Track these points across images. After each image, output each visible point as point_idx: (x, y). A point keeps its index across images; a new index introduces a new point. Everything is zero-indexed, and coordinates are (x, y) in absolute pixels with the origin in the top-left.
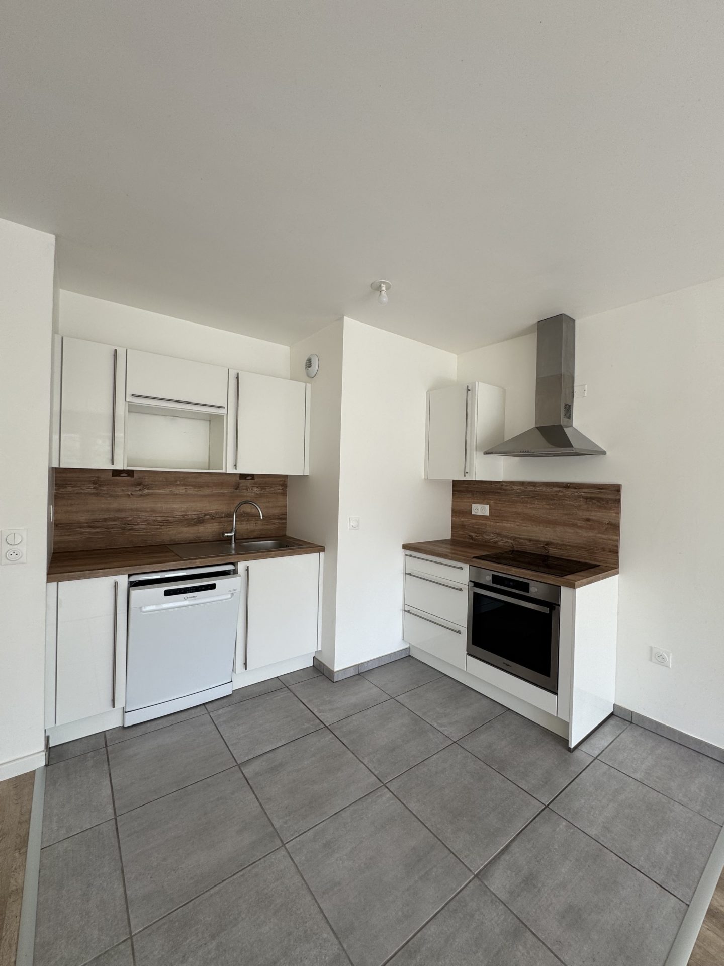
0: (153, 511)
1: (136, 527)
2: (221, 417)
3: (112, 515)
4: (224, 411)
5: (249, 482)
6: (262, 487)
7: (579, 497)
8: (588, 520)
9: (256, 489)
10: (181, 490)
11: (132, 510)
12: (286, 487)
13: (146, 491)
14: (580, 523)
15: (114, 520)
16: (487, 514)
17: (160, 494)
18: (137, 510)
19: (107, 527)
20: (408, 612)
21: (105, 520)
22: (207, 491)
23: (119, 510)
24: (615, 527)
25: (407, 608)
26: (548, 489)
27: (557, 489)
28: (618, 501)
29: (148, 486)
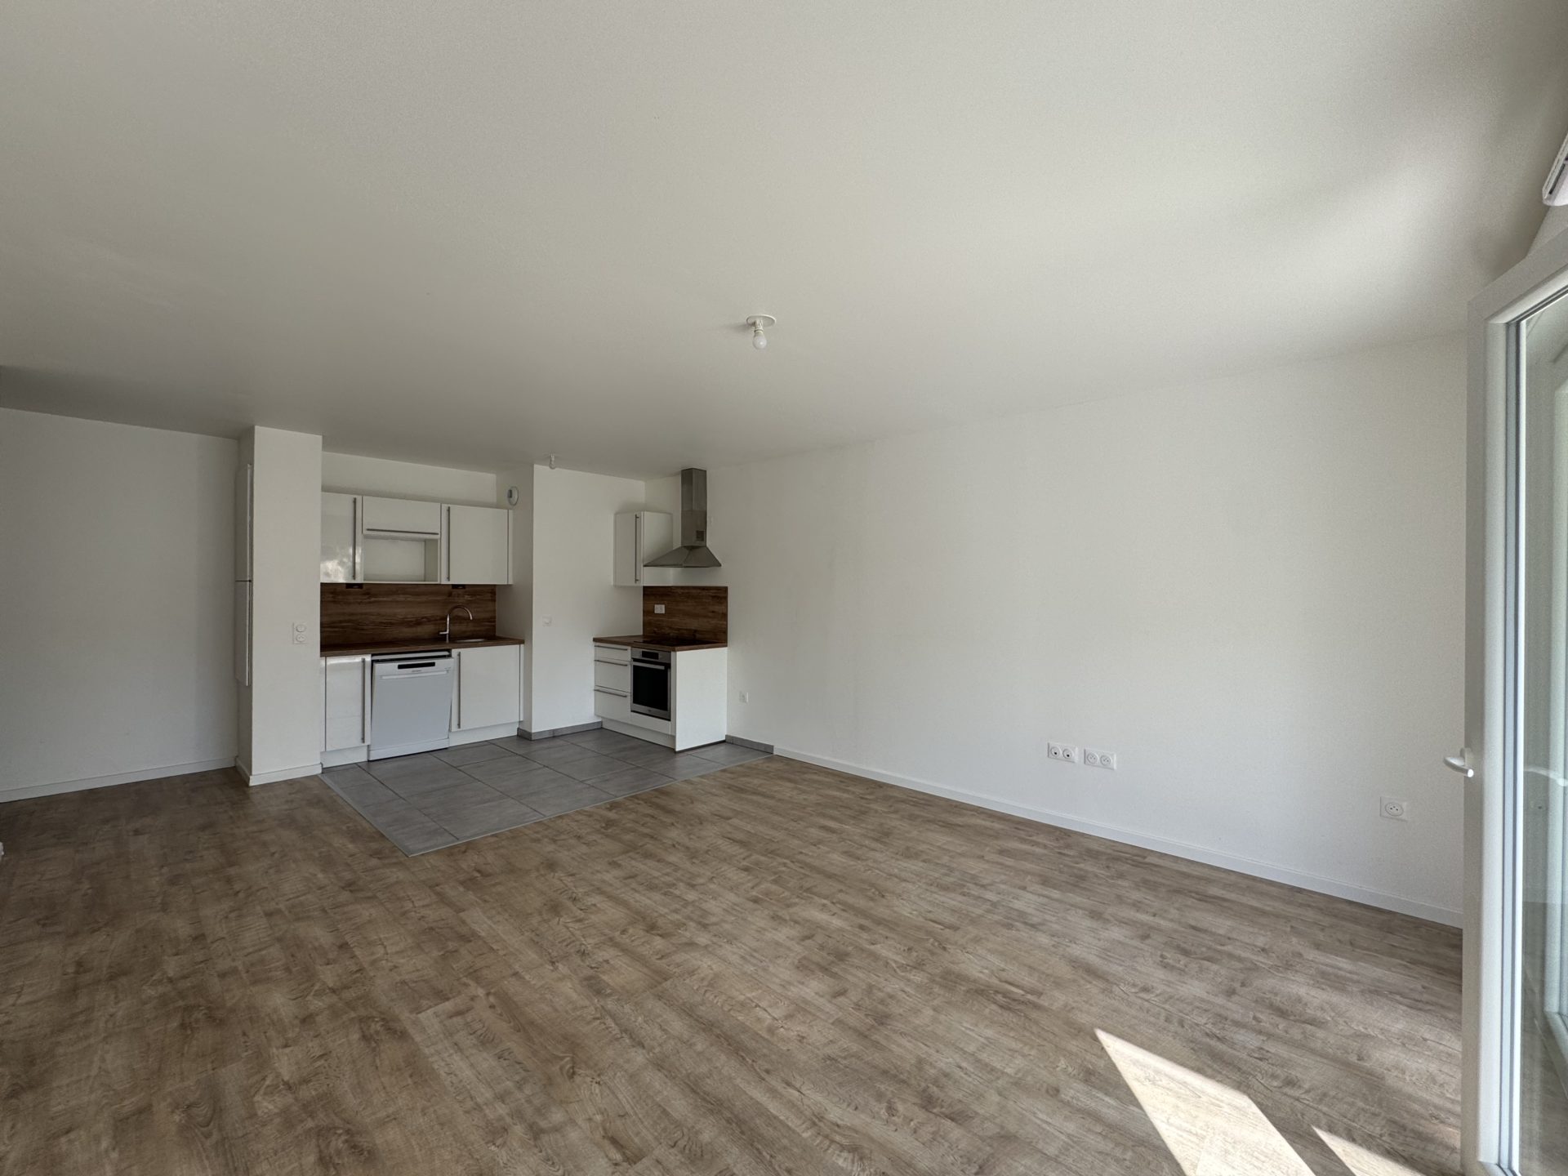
0: (379, 614)
1: (365, 627)
2: (436, 541)
3: (347, 618)
4: (438, 537)
5: (460, 591)
6: (473, 594)
7: (709, 596)
8: (713, 612)
9: (466, 596)
10: (401, 598)
11: (362, 614)
12: (495, 594)
13: (373, 599)
14: (710, 614)
15: (349, 621)
16: (664, 612)
17: (385, 601)
18: (366, 614)
19: (343, 627)
20: (598, 690)
21: (341, 622)
22: (424, 598)
23: (352, 614)
24: (725, 616)
25: (598, 688)
26: (694, 591)
27: (699, 591)
28: (726, 598)
29: (375, 595)
